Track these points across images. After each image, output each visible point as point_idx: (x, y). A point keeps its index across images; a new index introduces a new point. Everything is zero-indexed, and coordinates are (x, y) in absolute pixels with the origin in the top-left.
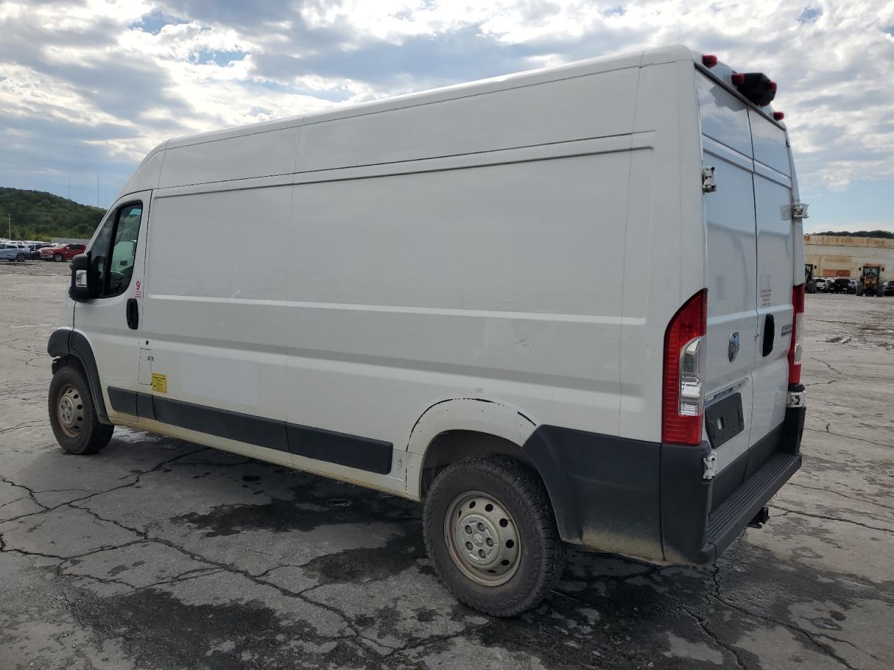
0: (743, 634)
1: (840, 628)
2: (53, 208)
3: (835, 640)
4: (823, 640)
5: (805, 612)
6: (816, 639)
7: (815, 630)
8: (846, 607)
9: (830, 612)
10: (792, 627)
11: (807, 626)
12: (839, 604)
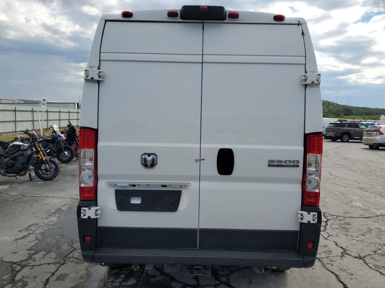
2: (329, 107)
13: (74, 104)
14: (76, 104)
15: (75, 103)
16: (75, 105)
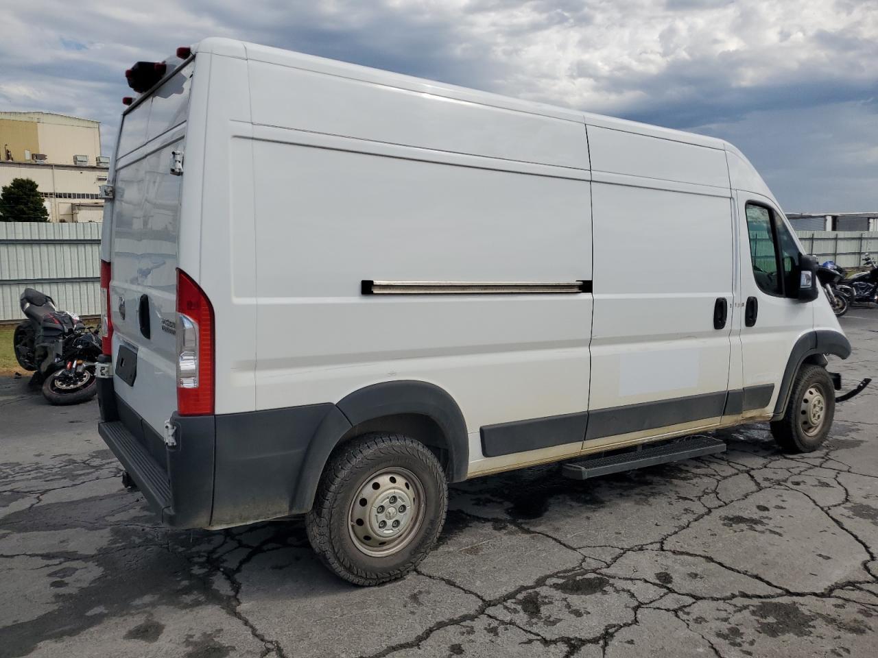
0: (112, 536)
1: (50, 575)
3: (48, 566)
4: (56, 561)
5: (87, 574)
6: (62, 560)
7: (67, 564)
8: (57, 596)
9: (67, 584)
10: (86, 558)
11: (74, 564)
12: (64, 595)
13: (823, 219)
14: (829, 220)
15: (825, 217)
16: (826, 220)
